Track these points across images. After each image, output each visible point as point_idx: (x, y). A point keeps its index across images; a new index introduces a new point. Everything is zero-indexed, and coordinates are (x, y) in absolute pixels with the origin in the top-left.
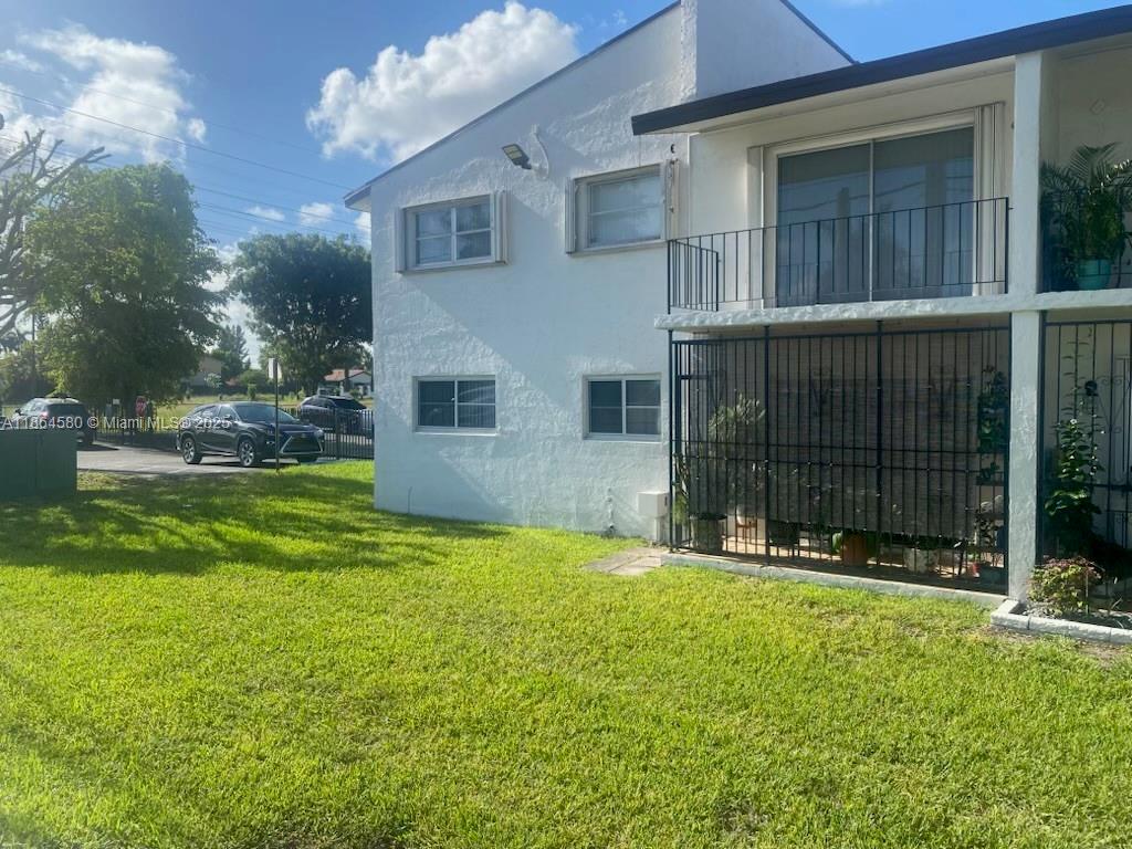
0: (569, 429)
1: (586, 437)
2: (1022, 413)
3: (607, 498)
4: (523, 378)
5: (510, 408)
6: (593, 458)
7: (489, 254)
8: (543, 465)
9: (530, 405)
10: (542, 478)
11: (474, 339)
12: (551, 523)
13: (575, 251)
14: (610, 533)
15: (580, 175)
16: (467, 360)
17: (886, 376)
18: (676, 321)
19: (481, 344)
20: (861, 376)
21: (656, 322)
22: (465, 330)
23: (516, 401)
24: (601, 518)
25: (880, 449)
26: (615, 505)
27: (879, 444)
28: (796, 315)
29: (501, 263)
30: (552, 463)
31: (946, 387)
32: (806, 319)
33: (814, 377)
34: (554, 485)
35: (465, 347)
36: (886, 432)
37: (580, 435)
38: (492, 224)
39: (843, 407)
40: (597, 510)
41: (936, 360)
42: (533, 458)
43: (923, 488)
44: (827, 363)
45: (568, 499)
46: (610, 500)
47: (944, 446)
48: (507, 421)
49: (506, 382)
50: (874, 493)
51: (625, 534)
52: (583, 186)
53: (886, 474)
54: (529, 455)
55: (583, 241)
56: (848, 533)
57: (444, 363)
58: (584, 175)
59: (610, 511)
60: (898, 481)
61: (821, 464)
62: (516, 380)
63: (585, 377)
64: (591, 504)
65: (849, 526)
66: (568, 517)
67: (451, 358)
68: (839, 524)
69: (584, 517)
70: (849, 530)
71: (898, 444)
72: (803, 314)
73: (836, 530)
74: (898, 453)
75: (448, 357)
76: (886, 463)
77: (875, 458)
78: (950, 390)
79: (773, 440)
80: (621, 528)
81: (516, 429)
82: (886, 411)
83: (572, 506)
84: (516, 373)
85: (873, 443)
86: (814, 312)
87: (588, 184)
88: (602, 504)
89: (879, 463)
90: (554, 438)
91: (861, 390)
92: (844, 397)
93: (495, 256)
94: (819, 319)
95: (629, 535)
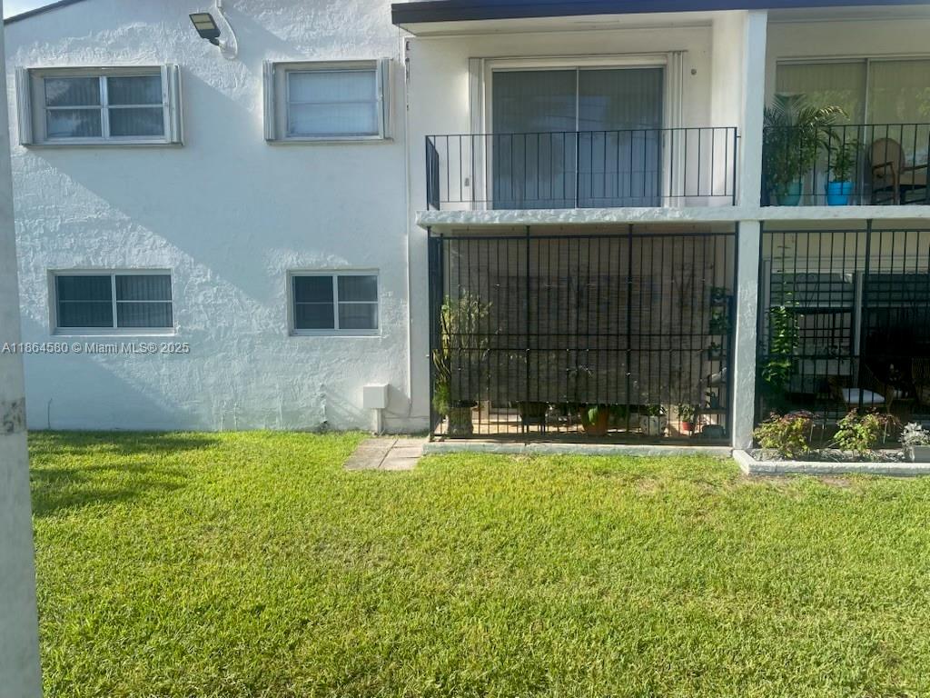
0: (271, 325)
1: (291, 334)
2: (747, 302)
3: (319, 394)
4: (209, 272)
5: (192, 306)
6: (302, 355)
7: (162, 133)
8: (237, 367)
9: (220, 302)
10: (238, 379)
11: (139, 227)
12: (251, 425)
13: (273, 140)
14: (323, 429)
15: (278, 60)
16: (130, 252)
17: (636, 272)
18: (439, 218)
19: (150, 233)
20: (614, 274)
21: (417, 218)
22: (126, 218)
23: (201, 298)
24: (312, 414)
25: (629, 335)
26: (329, 400)
27: (629, 330)
28: (562, 216)
29: (178, 145)
30: (250, 362)
31: (686, 281)
32: (571, 220)
33: (572, 273)
34: (253, 385)
35: (126, 237)
36: (635, 320)
37: (285, 332)
38: (165, 100)
39: (598, 299)
40: (307, 407)
41: (678, 260)
42: (224, 358)
43: (665, 367)
44: (584, 261)
45: (271, 398)
46: (323, 396)
47: (683, 331)
48: (187, 319)
49: (186, 276)
50: (623, 372)
51: (340, 427)
52: (281, 73)
53: (634, 356)
54: (220, 355)
55: (283, 132)
56: (601, 407)
57: (97, 254)
58: (283, 60)
59: (323, 407)
60: (644, 361)
61: (578, 350)
62: (201, 275)
63: (289, 272)
64: (300, 402)
65: (601, 402)
66: (272, 416)
67: (106, 249)
68: (593, 402)
69: (291, 415)
70: (603, 405)
71: (645, 330)
72: (568, 216)
73: (591, 406)
74: (645, 337)
75: (100, 248)
76: (635, 347)
77: (626, 343)
78: (688, 285)
79: (534, 330)
80: (336, 423)
81: (201, 327)
82: (635, 302)
83: (277, 405)
84: (200, 266)
85: (624, 330)
86: (578, 215)
87: (286, 71)
88: (313, 401)
89: (629, 346)
90: (253, 337)
91: (614, 284)
92: (599, 290)
93: (170, 134)
94: (583, 222)
95: (345, 428)
